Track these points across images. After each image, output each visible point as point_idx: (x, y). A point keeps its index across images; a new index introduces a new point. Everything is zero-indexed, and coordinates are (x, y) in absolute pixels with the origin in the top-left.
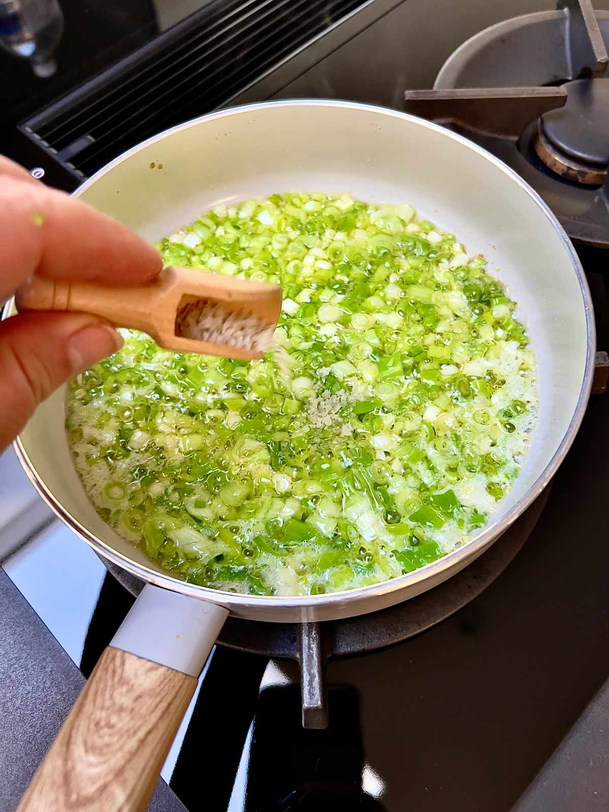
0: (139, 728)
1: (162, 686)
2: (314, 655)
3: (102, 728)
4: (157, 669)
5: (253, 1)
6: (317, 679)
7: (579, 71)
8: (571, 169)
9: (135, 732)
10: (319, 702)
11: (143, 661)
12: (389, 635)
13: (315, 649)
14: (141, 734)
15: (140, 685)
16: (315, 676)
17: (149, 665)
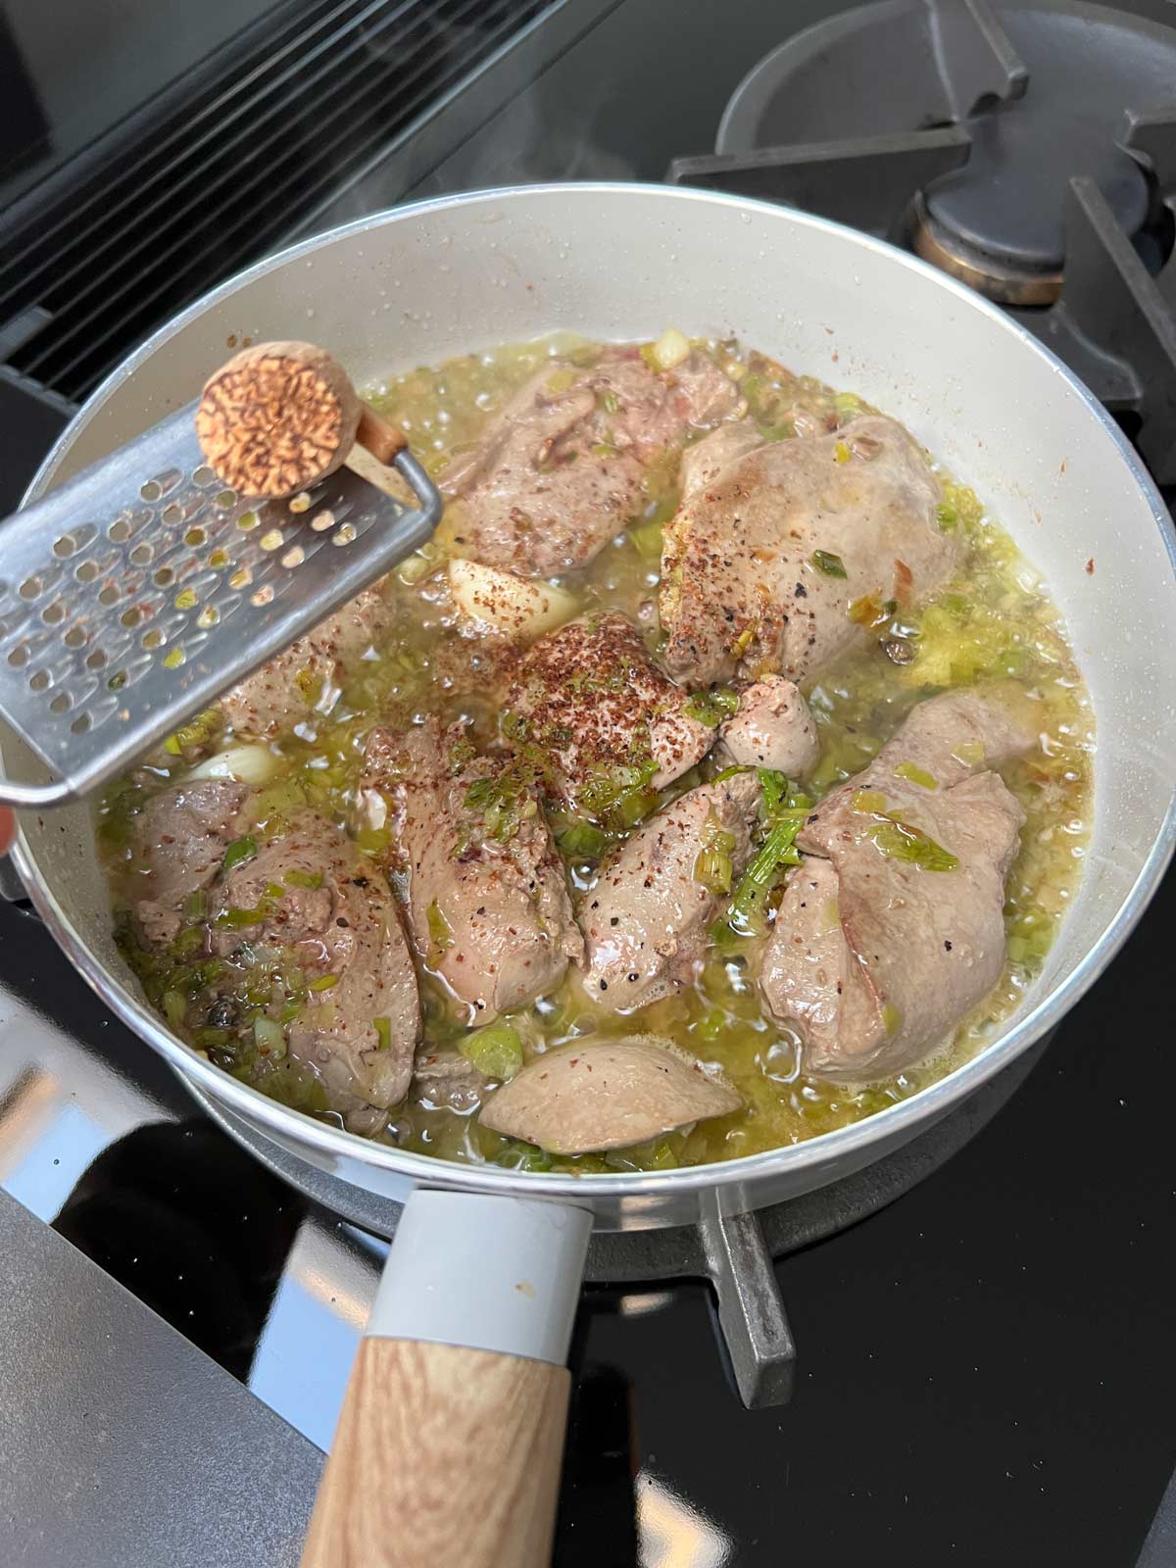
0: (492, 1497)
1: (515, 1396)
2: (756, 1254)
3: (415, 1513)
4: (495, 1363)
5: (351, 4)
6: (773, 1301)
7: (972, 102)
8: (994, 279)
9: (488, 1506)
10: (789, 1346)
11: (462, 1352)
12: (879, 1188)
13: (754, 1242)
14: (498, 1509)
15: (471, 1403)
16: (768, 1296)
17: (477, 1357)
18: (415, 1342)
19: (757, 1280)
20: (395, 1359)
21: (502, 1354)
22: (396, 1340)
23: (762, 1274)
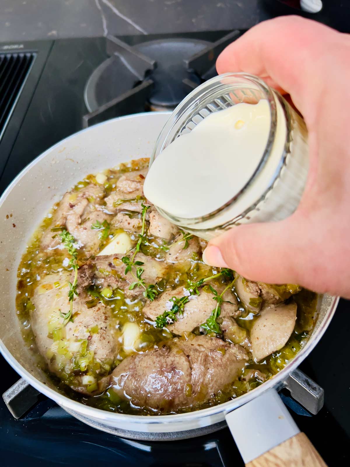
4: (292, 441)
11: (283, 444)
16: (308, 380)
17: (287, 443)
18: (268, 451)
19: (302, 378)
20: (267, 460)
21: (291, 438)
22: (262, 455)
23: (302, 375)
